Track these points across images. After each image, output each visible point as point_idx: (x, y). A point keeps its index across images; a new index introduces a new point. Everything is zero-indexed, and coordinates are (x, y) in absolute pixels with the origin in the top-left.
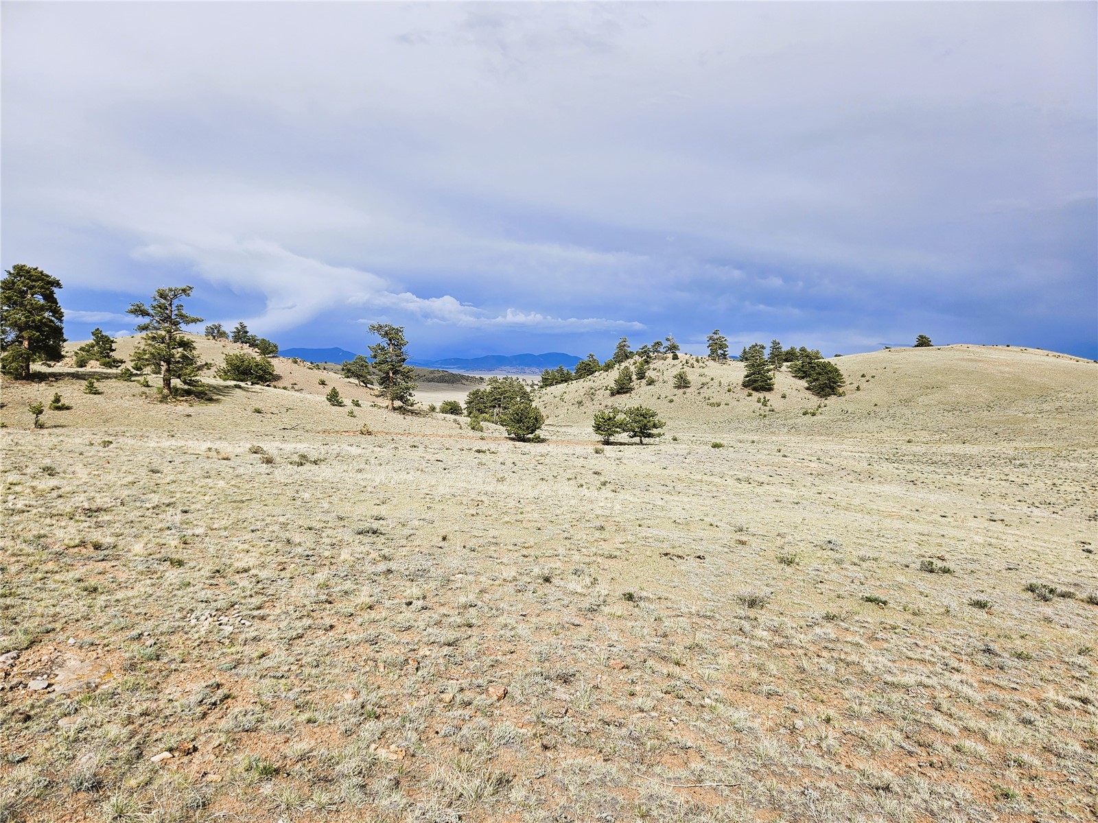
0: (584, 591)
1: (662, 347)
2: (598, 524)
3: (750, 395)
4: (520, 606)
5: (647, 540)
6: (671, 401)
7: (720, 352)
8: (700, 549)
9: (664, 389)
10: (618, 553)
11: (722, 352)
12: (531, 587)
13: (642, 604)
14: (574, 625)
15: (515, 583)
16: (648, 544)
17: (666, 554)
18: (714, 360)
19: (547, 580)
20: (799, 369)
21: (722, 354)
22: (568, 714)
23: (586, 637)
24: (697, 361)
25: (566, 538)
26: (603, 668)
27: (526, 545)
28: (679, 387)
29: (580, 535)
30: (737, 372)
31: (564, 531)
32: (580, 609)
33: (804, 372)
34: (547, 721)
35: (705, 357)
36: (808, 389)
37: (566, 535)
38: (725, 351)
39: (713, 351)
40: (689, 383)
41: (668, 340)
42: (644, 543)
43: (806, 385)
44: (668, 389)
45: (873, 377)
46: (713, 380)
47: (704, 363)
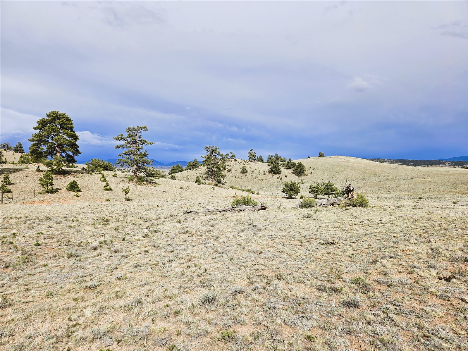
1: (229, 156)
3: (273, 176)
6: (241, 179)
7: (254, 158)
9: (236, 174)
18: (251, 161)
20: (286, 165)
24: (245, 162)
28: (242, 173)
30: (265, 167)
33: (288, 166)
35: (247, 160)
36: (292, 173)
38: (256, 158)
39: (250, 158)
40: (247, 171)
41: (231, 153)
44: (238, 174)
45: (314, 168)
46: (255, 170)
47: (248, 163)
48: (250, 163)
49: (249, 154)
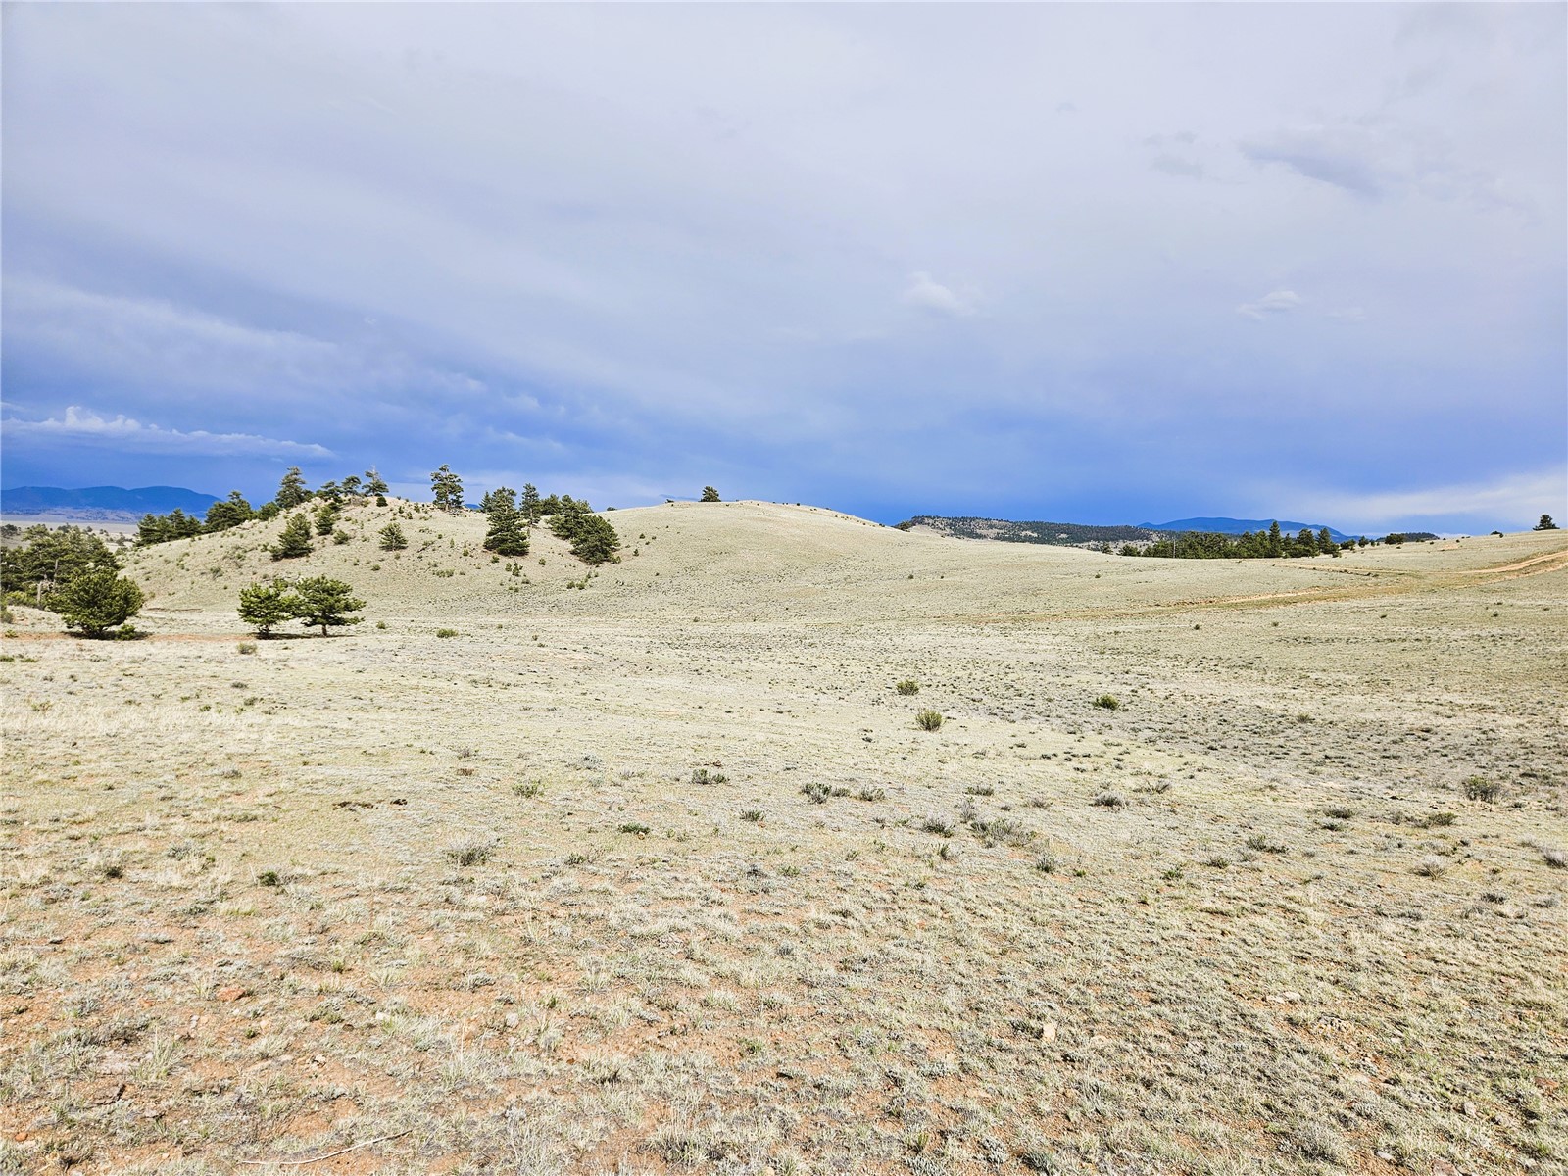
0: (186, 883)
1: (360, 486)
2: (228, 768)
3: (495, 560)
4: (49, 927)
5: (315, 786)
6: (377, 569)
7: (451, 497)
8: (400, 789)
9: (365, 550)
10: (260, 812)
11: (455, 498)
12: (79, 891)
13: (291, 888)
14: (157, 942)
15: (46, 888)
16: (315, 791)
17: (344, 804)
18: (443, 509)
19: (114, 874)
21: (454, 501)
22: (124, 1096)
23: (179, 958)
24: (417, 509)
25: (163, 799)
26: (202, 1003)
27: (80, 819)
28: (388, 548)
29: (192, 791)
30: (477, 527)
31: (160, 787)
32: (174, 915)
33: (569, 530)
34: (77, 1116)
35: (429, 503)
36: (573, 553)
37: (163, 792)
38: (459, 496)
39: (441, 496)
40: (407, 542)
41: (369, 475)
42: (308, 790)
43: (572, 547)
44: (373, 550)
45: (654, 538)
46: (441, 537)
47: (426, 512)
48: (438, 513)
49: (437, 482)
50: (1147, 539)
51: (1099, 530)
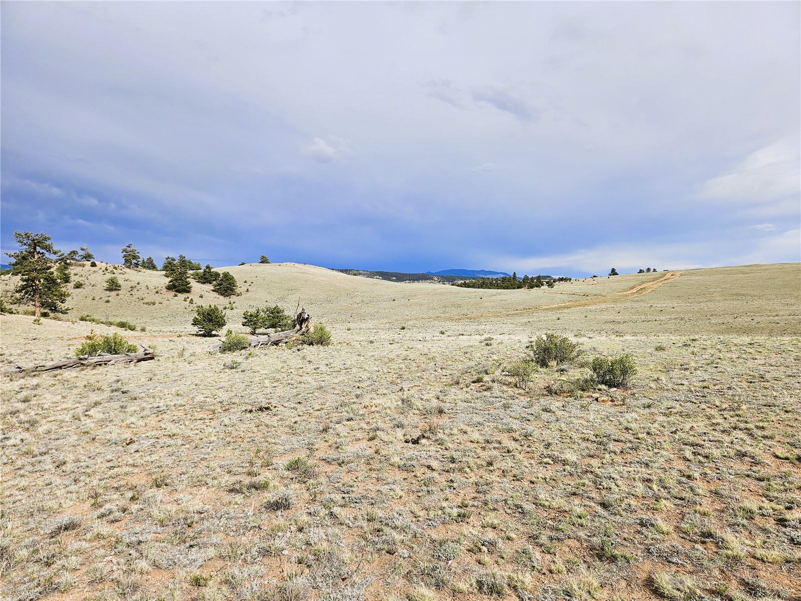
1: (78, 255)
3: (176, 296)
6: (108, 302)
7: (133, 261)
9: (96, 291)
11: (136, 262)
18: (129, 268)
20: (201, 276)
21: (135, 263)
24: (115, 268)
28: (109, 290)
30: (160, 279)
35: (121, 265)
36: (213, 291)
38: (139, 261)
39: (126, 261)
40: (120, 286)
41: (82, 249)
44: (100, 292)
45: (252, 283)
46: (138, 284)
47: (121, 270)
48: (127, 270)
49: (125, 253)
50: (432, 280)
51: (410, 275)
